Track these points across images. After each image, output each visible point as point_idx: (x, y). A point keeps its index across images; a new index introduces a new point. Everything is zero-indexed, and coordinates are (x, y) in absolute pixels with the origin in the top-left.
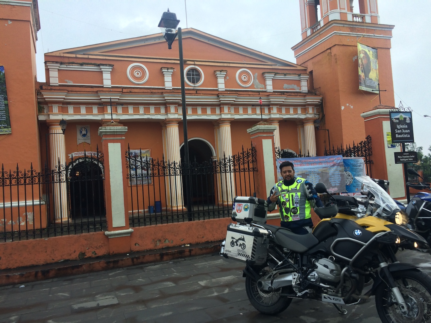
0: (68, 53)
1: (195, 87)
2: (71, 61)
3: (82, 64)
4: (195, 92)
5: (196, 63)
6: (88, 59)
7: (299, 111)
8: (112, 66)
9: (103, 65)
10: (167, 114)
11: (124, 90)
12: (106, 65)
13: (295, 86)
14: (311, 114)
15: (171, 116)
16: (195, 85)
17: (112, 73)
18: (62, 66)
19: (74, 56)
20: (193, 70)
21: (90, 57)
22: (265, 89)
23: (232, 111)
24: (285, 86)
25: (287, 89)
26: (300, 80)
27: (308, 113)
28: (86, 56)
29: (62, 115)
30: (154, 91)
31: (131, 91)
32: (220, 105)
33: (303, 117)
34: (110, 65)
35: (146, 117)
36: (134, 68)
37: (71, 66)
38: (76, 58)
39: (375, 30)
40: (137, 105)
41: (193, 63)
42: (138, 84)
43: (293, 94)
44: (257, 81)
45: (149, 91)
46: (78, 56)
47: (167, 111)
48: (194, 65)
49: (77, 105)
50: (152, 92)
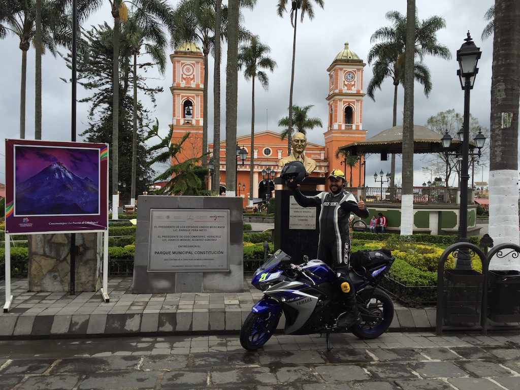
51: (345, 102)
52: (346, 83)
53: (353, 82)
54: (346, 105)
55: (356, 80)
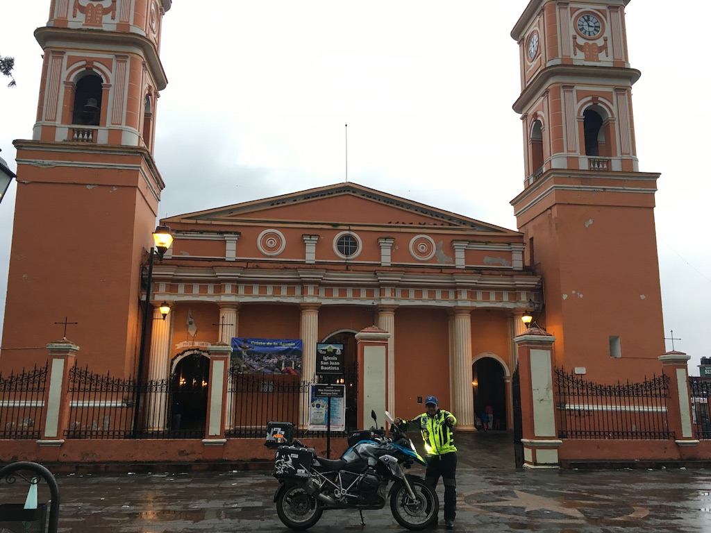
0: (188, 218)
1: (347, 260)
2: (190, 228)
3: (201, 232)
4: (344, 267)
5: (352, 228)
6: (211, 225)
7: (506, 298)
8: (239, 233)
9: (227, 233)
10: (303, 297)
11: (250, 265)
12: (231, 233)
13: (504, 261)
14: (524, 302)
15: (308, 300)
16: (348, 258)
17: (238, 242)
18: (178, 234)
19: (194, 221)
20: (347, 237)
21: (214, 223)
22: (454, 263)
23: (399, 295)
24: (487, 259)
25: (489, 265)
26: (511, 252)
27: (518, 301)
28: (209, 222)
29: (170, 295)
30: (289, 266)
31: (258, 266)
32: (380, 286)
33: (510, 306)
34: (236, 233)
35: (274, 300)
36: (267, 236)
37: (189, 235)
38: (197, 224)
39: (625, 180)
40: (263, 284)
41: (347, 228)
42: (271, 257)
43: (496, 272)
44: (442, 252)
45: (282, 266)
46: (199, 222)
47: (304, 292)
48: (349, 230)
49: (189, 283)
50: (285, 266)
51: (581, 95)
52: (581, 41)
53: (602, 39)
54: (586, 102)
55: (607, 34)
